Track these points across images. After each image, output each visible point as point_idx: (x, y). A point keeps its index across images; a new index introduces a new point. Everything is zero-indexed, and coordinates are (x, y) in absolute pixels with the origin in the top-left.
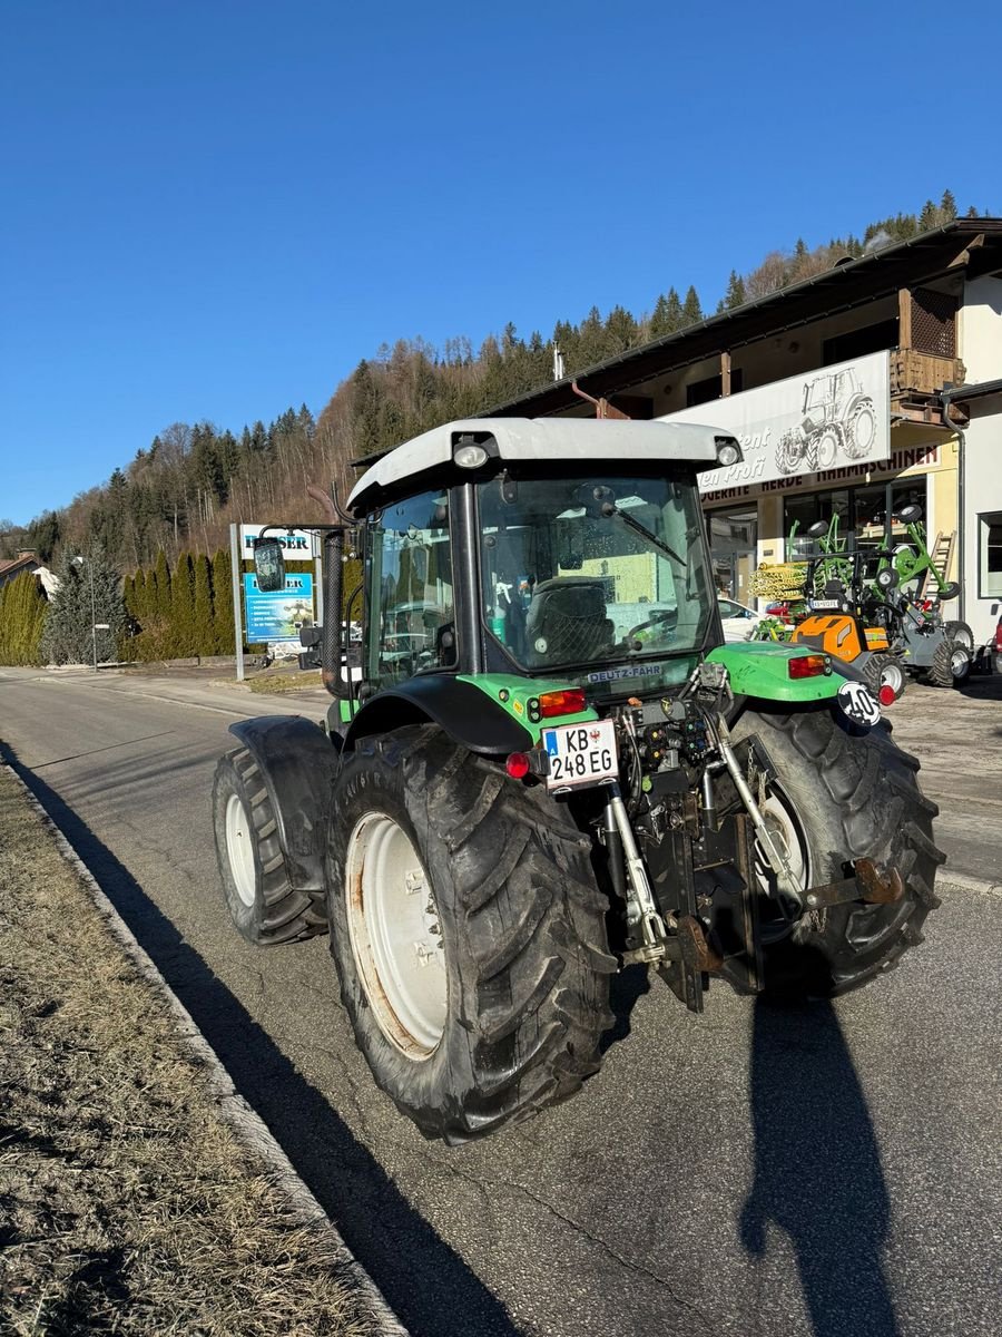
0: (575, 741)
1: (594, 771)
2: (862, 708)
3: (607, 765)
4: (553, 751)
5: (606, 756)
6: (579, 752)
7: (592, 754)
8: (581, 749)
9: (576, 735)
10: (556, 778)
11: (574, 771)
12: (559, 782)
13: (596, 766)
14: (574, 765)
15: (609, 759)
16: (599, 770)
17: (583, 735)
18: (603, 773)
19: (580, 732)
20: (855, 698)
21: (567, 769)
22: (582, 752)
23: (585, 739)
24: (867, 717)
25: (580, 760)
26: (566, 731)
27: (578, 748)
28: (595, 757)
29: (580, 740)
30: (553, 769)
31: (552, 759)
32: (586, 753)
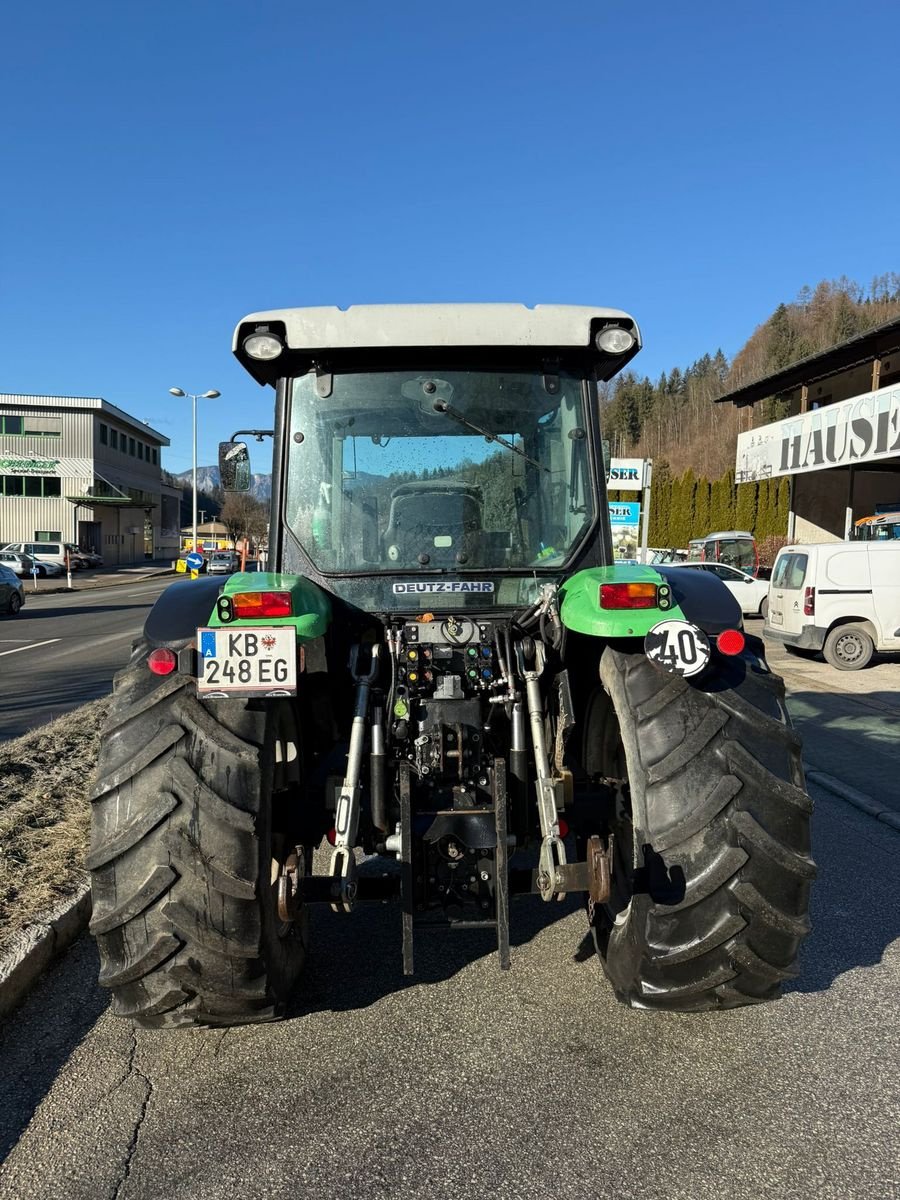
0: (240, 645)
1: (261, 680)
2: (677, 652)
3: (281, 675)
4: (209, 652)
5: (281, 666)
6: (244, 657)
7: (261, 662)
8: (248, 654)
9: (243, 639)
10: (210, 681)
11: (236, 678)
12: (213, 686)
13: (265, 676)
14: (237, 671)
15: (284, 670)
16: (269, 680)
17: (251, 640)
18: (275, 683)
19: (247, 636)
20: (672, 640)
21: (225, 674)
22: (248, 658)
23: (254, 645)
24: (680, 664)
25: (245, 666)
26: (230, 632)
27: (243, 652)
28: (265, 666)
29: (248, 645)
30: (207, 673)
31: (207, 660)
32: (254, 661)
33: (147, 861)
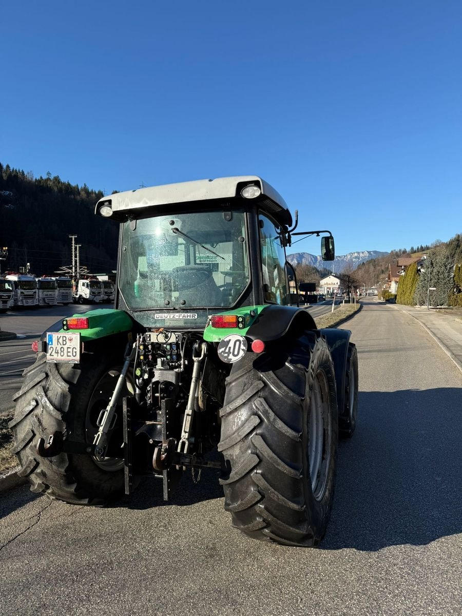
0: (61, 340)
1: (68, 356)
2: (232, 351)
3: (74, 354)
4: (50, 343)
5: (74, 350)
6: (62, 346)
7: (68, 348)
8: (63, 345)
9: (62, 338)
10: (50, 355)
11: (59, 354)
12: (52, 357)
13: (69, 354)
14: (59, 352)
15: (76, 352)
16: (70, 356)
17: (64, 339)
18: (72, 358)
19: (63, 337)
20: (231, 345)
21: (55, 353)
22: (64, 346)
23: (65, 340)
24: (231, 356)
25: (62, 350)
26: (57, 335)
27: (62, 344)
28: (69, 350)
29: (63, 341)
30: (50, 351)
31: (50, 346)
32: (65, 347)
33: (25, 426)
